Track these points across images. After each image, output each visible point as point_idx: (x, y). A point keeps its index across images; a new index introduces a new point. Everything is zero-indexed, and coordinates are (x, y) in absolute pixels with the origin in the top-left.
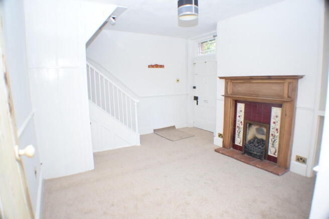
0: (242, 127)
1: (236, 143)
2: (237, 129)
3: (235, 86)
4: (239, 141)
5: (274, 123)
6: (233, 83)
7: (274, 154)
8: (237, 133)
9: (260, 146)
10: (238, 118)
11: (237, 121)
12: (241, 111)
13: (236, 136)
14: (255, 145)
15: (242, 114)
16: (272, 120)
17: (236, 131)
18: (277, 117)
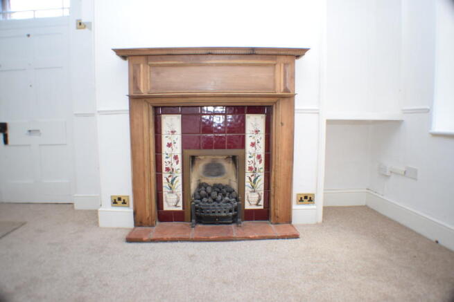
0: (178, 167)
1: (166, 208)
2: (165, 175)
3: (158, 73)
4: (173, 201)
5: (253, 145)
6: (151, 66)
7: (257, 205)
8: (165, 184)
9: (227, 198)
10: (165, 149)
11: (164, 156)
12: (173, 132)
13: (165, 190)
14: (214, 200)
15: (177, 138)
16: (248, 141)
17: (164, 180)
18: (257, 132)
